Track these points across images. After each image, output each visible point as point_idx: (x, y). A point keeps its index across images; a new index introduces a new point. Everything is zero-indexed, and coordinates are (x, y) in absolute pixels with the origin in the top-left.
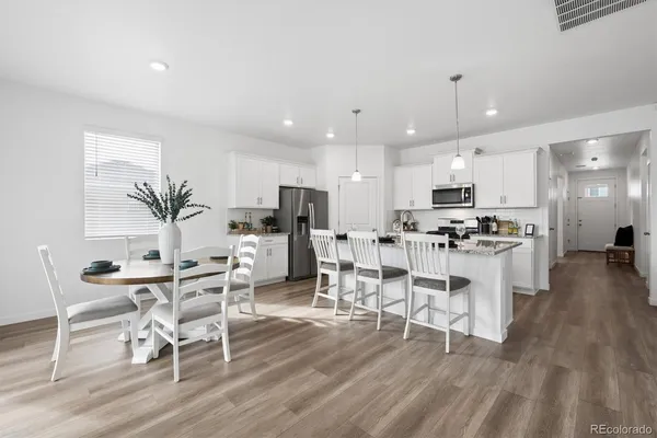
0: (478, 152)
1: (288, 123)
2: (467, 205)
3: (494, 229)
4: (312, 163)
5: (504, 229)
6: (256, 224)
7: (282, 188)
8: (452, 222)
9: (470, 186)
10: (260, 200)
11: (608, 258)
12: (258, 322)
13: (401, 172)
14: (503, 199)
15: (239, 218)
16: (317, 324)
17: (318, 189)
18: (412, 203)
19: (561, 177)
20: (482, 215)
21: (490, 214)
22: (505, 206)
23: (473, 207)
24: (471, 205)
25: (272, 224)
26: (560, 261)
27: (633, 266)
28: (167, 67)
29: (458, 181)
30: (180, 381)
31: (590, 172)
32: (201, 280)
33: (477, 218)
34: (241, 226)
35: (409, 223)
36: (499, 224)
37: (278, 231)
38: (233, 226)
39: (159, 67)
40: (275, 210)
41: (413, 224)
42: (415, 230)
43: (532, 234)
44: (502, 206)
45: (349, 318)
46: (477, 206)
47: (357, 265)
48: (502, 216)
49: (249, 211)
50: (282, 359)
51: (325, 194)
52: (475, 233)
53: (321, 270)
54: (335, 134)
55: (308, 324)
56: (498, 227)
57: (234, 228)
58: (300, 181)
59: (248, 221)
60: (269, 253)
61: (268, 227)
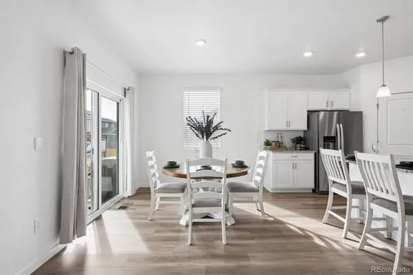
1: (308, 54)
4: (346, 86)
6: (287, 142)
7: (310, 112)
10: (288, 124)
12: (266, 222)
15: (272, 138)
16: (318, 241)
17: (351, 110)
25: (301, 143)
28: (205, 41)
30: (191, 245)
32: (203, 181)
34: (274, 144)
37: (306, 149)
38: (268, 143)
39: (201, 43)
40: (304, 131)
45: (357, 246)
47: (369, 190)
49: (280, 132)
50: (262, 260)
51: (359, 115)
53: (333, 190)
54: (367, 53)
55: (308, 237)
57: (269, 145)
58: (330, 105)
59: (280, 140)
60: (295, 167)
61: (298, 145)
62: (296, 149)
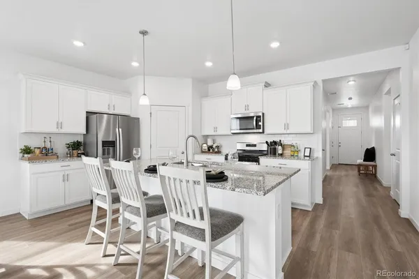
0: (267, 85)
2: (258, 131)
3: (280, 152)
5: (288, 152)
8: (247, 145)
9: (261, 114)
10: (60, 125)
11: (359, 171)
13: (207, 103)
14: (287, 126)
15: (34, 143)
18: (215, 129)
19: (328, 112)
20: (270, 140)
21: (277, 139)
22: (288, 132)
23: (263, 132)
24: (261, 131)
25: (79, 148)
26: (328, 173)
27: (376, 177)
29: (251, 110)
31: (347, 108)
33: (267, 142)
34: (37, 151)
35: (214, 146)
36: (283, 147)
38: (27, 151)
41: (218, 147)
42: (219, 152)
43: (309, 156)
44: (285, 132)
46: (266, 132)
47: (122, 200)
48: (286, 140)
49: (48, 136)
52: (265, 155)
54: (139, 62)
56: (283, 149)
57: (29, 153)
58: (112, 108)
59: (48, 145)
60: (66, 178)
61: (74, 151)
62: (71, 156)
